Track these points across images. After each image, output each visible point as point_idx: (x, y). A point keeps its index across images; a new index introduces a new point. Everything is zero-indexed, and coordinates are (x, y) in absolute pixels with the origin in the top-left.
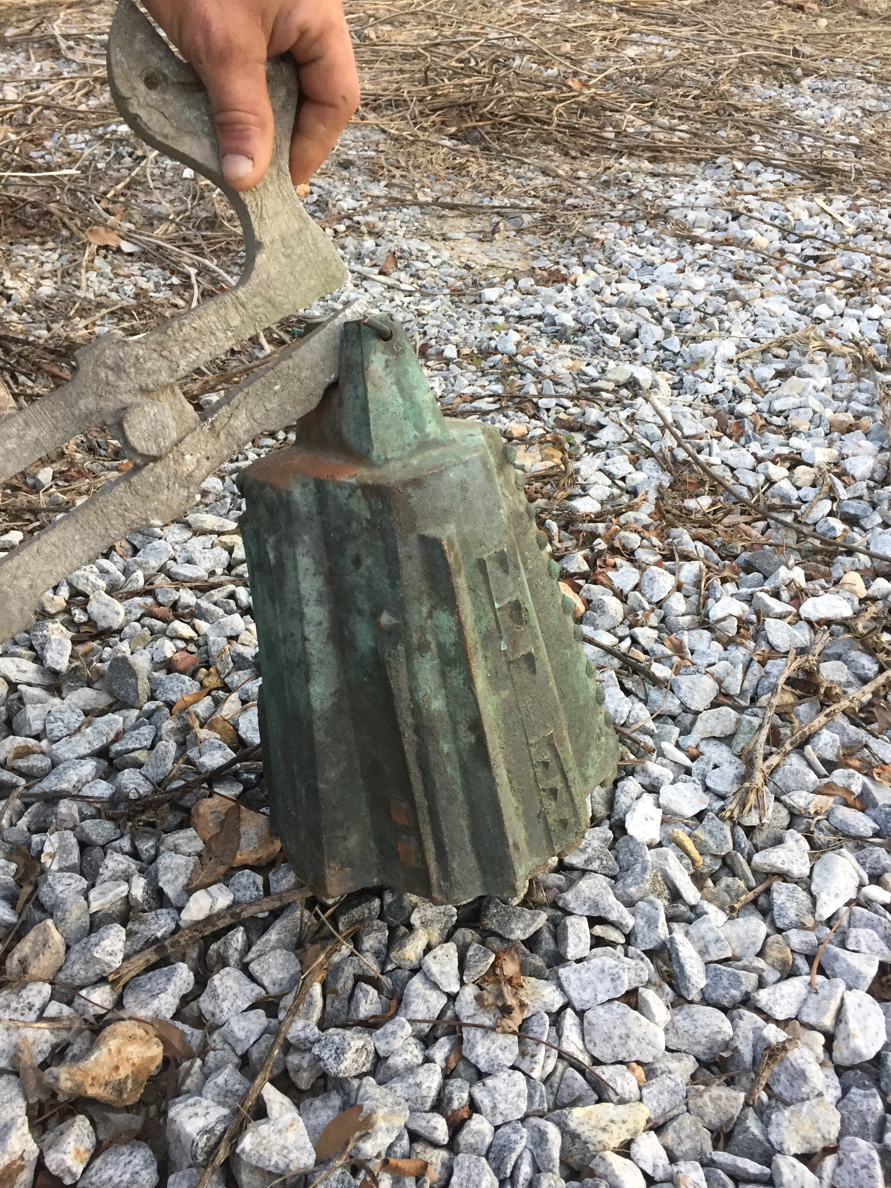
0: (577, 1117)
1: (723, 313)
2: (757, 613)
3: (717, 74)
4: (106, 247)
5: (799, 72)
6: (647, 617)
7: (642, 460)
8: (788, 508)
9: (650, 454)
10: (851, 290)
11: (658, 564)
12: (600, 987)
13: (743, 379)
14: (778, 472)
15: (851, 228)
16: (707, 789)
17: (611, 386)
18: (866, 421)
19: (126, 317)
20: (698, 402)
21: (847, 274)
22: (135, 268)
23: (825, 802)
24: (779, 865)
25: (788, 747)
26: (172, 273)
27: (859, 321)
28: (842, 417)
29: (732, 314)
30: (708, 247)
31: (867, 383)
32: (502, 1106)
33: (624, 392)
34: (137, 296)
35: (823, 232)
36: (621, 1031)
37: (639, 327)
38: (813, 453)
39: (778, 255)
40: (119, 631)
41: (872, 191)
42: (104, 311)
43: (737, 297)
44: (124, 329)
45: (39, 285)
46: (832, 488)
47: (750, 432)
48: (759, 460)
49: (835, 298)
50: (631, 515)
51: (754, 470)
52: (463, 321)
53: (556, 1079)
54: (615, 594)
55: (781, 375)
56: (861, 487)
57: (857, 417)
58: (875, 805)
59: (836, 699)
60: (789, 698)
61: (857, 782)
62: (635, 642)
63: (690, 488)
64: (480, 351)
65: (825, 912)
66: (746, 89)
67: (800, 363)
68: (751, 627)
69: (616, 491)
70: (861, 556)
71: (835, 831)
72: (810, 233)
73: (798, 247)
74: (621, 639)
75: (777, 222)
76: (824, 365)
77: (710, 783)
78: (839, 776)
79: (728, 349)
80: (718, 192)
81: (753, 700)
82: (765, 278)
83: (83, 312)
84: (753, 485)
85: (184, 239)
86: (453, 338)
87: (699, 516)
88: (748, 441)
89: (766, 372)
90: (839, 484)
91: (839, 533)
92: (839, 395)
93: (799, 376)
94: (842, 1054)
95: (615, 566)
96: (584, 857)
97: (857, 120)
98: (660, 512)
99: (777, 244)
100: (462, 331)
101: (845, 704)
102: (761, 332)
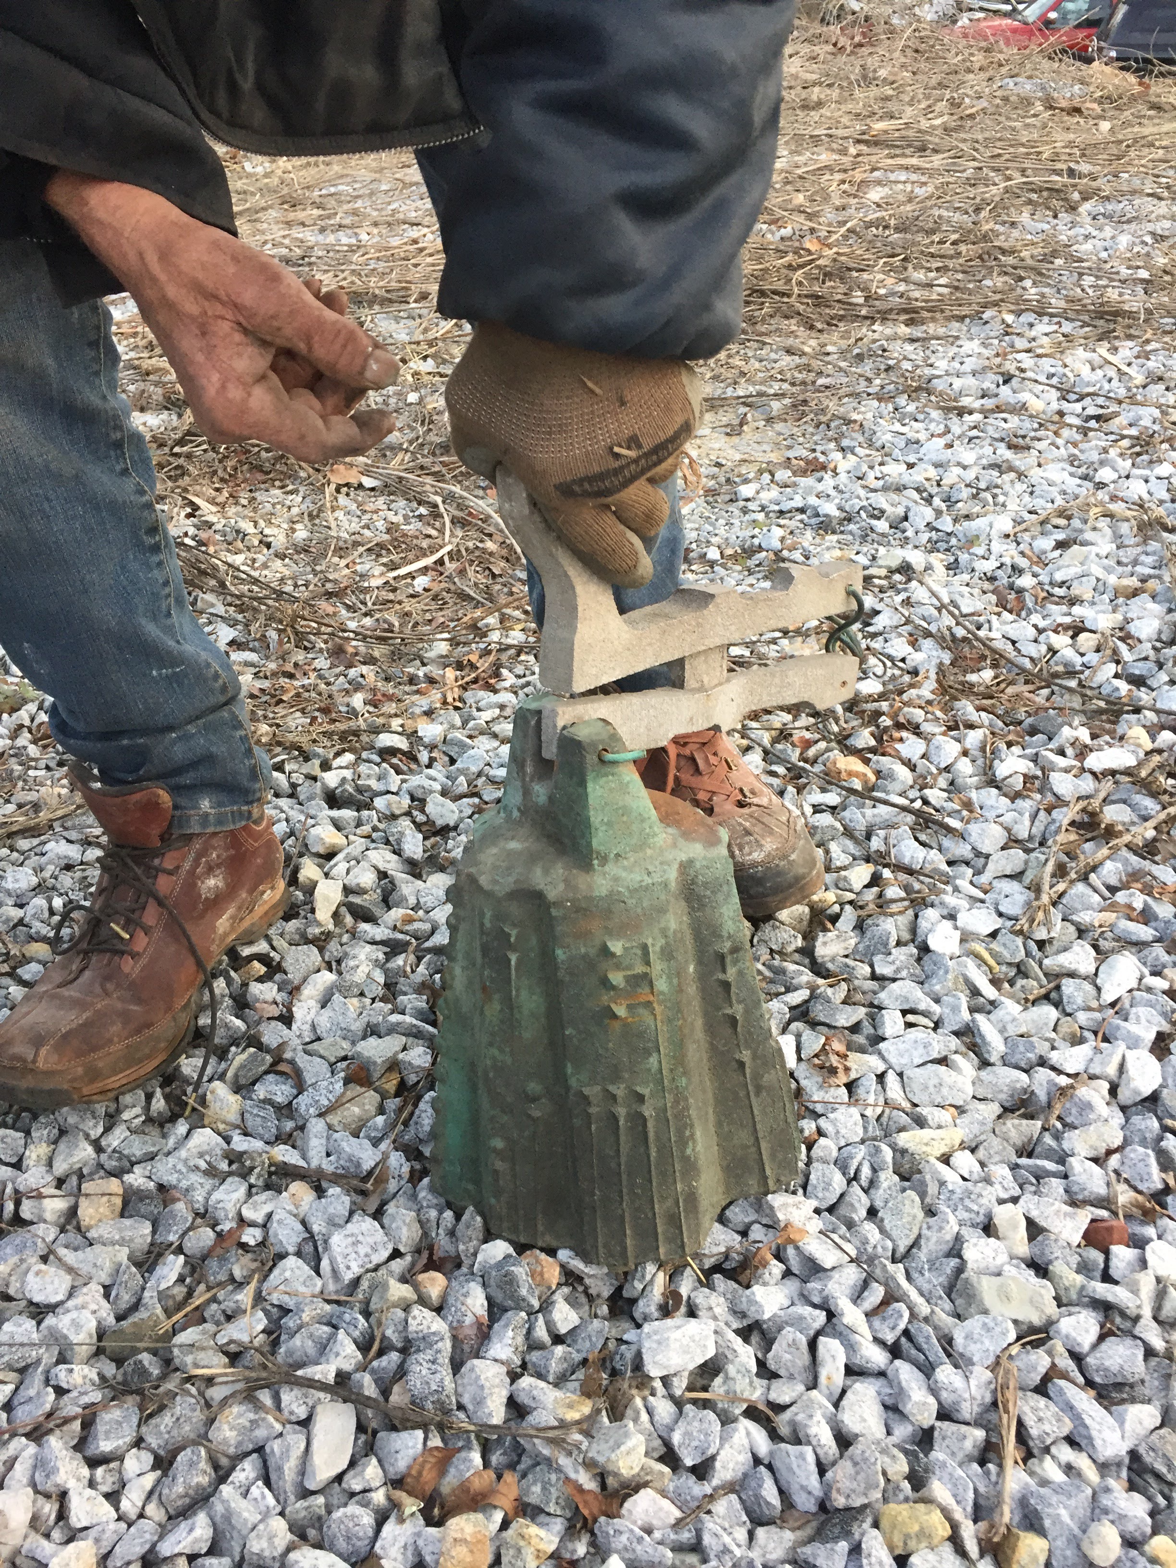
0: (903, 1139)
1: (997, 487)
2: (1043, 769)
3: (978, 210)
4: (347, 485)
5: (1076, 196)
6: (935, 780)
7: (921, 641)
8: (1071, 673)
9: (928, 634)
10: (1138, 449)
11: (944, 734)
12: (916, 1053)
13: (1022, 553)
14: (1061, 641)
15: (1140, 379)
16: (1000, 915)
17: (883, 572)
18: (1152, 584)
19: (384, 552)
20: (976, 580)
21: (1134, 432)
22: (381, 502)
23: (1110, 917)
24: (1066, 964)
25: (1073, 875)
26: (419, 504)
27: (1147, 481)
28: (1126, 582)
29: (1007, 487)
30: (977, 417)
31: (1154, 546)
32: (843, 1131)
33: (897, 577)
34: (388, 531)
35: (1107, 386)
36: (935, 1081)
37: (908, 509)
38: (1095, 619)
39: (1056, 418)
40: (455, 828)
41: (1166, 333)
42: (361, 549)
43: (1011, 469)
44: (384, 565)
45: (293, 530)
46: (1115, 651)
47: (1030, 605)
48: (1040, 631)
49: (1119, 460)
50: (913, 692)
51: (1036, 641)
52: (722, 522)
53: (884, 1119)
54: (903, 763)
55: (1061, 545)
56: (1146, 649)
57: (1143, 581)
58: (1156, 918)
59: (1119, 834)
60: (1073, 837)
61: (1139, 901)
62: (926, 802)
63: (971, 664)
64: (744, 550)
65: (1108, 997)
66: (1013, 224)
67: (1081, 531)
68: (1037, 782)
69: (897, 672)
70: (1147, 713)
71: (1118, 939)
72: (1091, 390)
73: (1078, 407)
74: (912, 801)
75: (1054, 381)
76: (1108, 532)
77: (1002, 909)
78: (1121, 897)
79: (1004, 523)
80: (986, 353)
81: (1041, 844)
82: (1042, 445)
83: (341, 551)
84: (1034, 655)
85: (422, 468)
86: (714, 540)
87: (982, 688)
88: (1029, 613)
89: (1046, 543)
90: (1123, 647)
91: (1123, 693)
92: (1125, 560)
93: (1082, 544)
94: (1124, 1095)
95: (901, 740)
96: (893, 968)
97: (1147, 249)
98: (943, 688)
99: (1055, 406)
100: (722, 531)
101: (1127, 838)
102: (1039, 503)
